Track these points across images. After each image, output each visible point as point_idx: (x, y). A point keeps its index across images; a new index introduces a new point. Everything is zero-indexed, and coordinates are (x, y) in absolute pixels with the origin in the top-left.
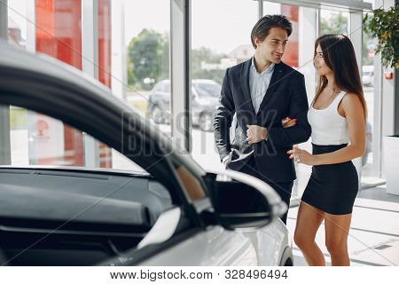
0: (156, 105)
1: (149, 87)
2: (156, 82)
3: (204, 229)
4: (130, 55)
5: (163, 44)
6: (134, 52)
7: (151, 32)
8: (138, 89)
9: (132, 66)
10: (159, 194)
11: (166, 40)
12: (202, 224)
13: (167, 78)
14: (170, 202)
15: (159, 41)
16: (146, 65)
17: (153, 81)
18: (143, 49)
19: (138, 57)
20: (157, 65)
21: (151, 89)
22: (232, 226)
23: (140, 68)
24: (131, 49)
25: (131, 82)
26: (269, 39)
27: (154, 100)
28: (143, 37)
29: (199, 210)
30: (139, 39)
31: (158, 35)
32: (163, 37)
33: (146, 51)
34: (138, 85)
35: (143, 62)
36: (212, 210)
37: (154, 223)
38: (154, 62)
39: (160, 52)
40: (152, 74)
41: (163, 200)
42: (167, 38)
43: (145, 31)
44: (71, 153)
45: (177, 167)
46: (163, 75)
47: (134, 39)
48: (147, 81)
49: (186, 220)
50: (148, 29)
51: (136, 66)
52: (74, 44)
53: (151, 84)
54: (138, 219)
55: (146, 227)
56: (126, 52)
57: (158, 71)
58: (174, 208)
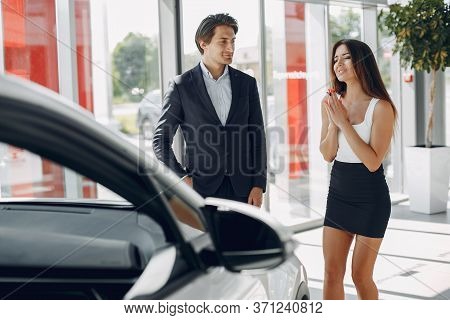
0: (146, 118)
1: (139, 98)
2: (146, 92)
3: (204, 271)
4: (116, 63)
5: (152, 49)
6: (119, 60)
7: (138, 36)
8: (125, 101)
9: (117, 75)
10: (150, 229)
11: (155, 45)
12: (202, 265)
13: (157, 87)
14: (163, 239)
15: (147, 46)
16: (133, 74)
17: (142, 91)
18: (129, 56)
19: (124, 65)
20: (146, 74)
21: (140, 101)
22: (238, 268)
23: (126, 77)
24: (116, 56)
25: (116, 93)
26: (216, 39)
27: (144, 112)
28: (129, 43)
29: (198, 248)
30: (125, 44)
31: (147, 39)
32: (152, 40)
33: (133, 58)
34: (125, 96)
35: (129, 72)
36: (212, 248)
37: (146, 265)
38: (142, 70)
39: (149, 58)
40: (141, 83)
41: (155, 236)
42: (156, 42)
43: (131, 35)
44: (49, 178)
45: (169, 198)
46: (154, 84)
47: (119, 44)
48: (136, 91)
49: (182, 262)
50: (135, 32)
51: (123, 75)
52: (48, 53)
53: (141, 95)
54: (126, 262)
55: (136, 270)
56: (110, 59)
57: (146, 80)
58: (168, 247)
